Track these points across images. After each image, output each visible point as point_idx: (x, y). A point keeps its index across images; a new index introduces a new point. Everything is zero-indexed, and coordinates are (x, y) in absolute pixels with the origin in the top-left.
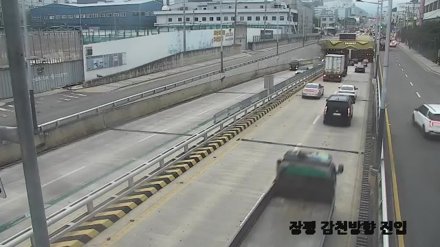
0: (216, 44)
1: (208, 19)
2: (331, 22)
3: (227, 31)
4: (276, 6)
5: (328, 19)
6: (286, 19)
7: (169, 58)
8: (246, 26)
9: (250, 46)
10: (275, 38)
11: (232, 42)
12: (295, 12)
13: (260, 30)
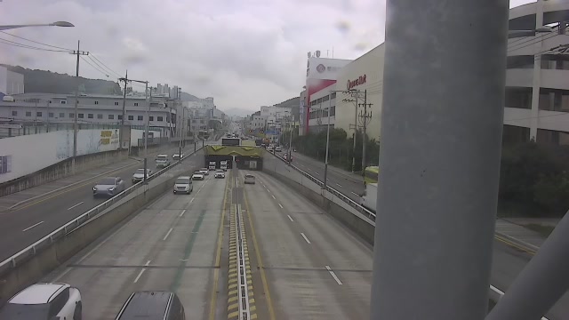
0: (103, 148)
1: (95, 116)
2: (202, 125)
3: (113, 131)
4: (152, 105)
5: (198, 121)
6: (165, 119)
7: (60, 165)
8: (130, 127)
9: (135, 150)
10: (155, 142)
11: (118, 146)
12: (173, 111)
13: (142, 131)
